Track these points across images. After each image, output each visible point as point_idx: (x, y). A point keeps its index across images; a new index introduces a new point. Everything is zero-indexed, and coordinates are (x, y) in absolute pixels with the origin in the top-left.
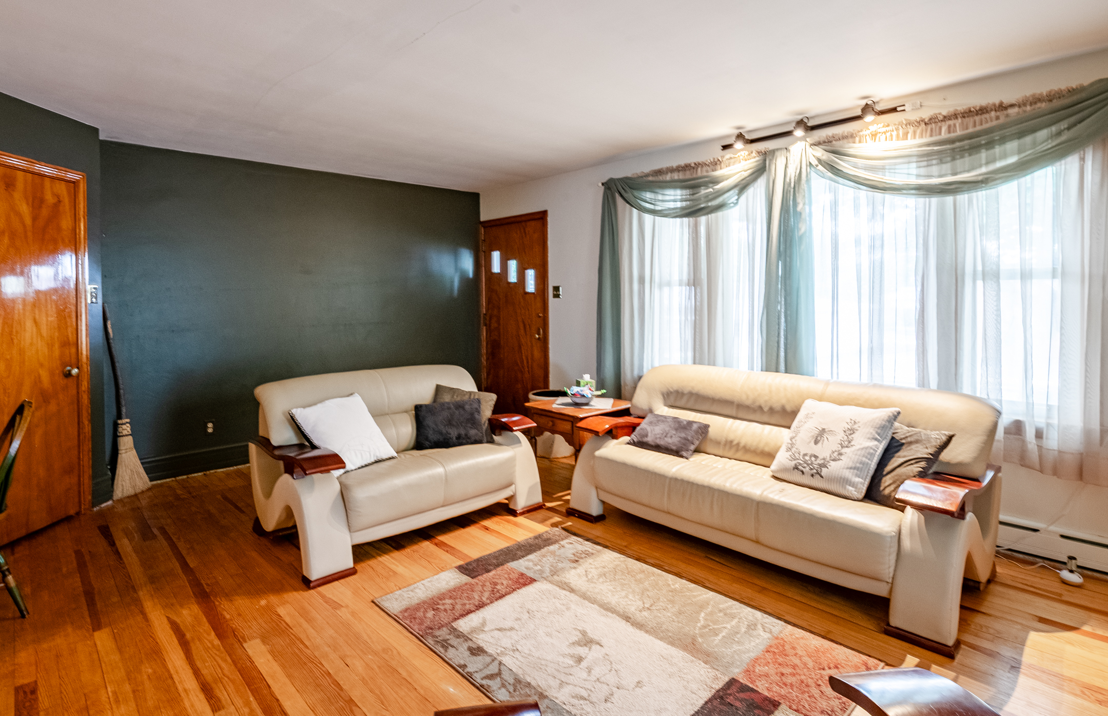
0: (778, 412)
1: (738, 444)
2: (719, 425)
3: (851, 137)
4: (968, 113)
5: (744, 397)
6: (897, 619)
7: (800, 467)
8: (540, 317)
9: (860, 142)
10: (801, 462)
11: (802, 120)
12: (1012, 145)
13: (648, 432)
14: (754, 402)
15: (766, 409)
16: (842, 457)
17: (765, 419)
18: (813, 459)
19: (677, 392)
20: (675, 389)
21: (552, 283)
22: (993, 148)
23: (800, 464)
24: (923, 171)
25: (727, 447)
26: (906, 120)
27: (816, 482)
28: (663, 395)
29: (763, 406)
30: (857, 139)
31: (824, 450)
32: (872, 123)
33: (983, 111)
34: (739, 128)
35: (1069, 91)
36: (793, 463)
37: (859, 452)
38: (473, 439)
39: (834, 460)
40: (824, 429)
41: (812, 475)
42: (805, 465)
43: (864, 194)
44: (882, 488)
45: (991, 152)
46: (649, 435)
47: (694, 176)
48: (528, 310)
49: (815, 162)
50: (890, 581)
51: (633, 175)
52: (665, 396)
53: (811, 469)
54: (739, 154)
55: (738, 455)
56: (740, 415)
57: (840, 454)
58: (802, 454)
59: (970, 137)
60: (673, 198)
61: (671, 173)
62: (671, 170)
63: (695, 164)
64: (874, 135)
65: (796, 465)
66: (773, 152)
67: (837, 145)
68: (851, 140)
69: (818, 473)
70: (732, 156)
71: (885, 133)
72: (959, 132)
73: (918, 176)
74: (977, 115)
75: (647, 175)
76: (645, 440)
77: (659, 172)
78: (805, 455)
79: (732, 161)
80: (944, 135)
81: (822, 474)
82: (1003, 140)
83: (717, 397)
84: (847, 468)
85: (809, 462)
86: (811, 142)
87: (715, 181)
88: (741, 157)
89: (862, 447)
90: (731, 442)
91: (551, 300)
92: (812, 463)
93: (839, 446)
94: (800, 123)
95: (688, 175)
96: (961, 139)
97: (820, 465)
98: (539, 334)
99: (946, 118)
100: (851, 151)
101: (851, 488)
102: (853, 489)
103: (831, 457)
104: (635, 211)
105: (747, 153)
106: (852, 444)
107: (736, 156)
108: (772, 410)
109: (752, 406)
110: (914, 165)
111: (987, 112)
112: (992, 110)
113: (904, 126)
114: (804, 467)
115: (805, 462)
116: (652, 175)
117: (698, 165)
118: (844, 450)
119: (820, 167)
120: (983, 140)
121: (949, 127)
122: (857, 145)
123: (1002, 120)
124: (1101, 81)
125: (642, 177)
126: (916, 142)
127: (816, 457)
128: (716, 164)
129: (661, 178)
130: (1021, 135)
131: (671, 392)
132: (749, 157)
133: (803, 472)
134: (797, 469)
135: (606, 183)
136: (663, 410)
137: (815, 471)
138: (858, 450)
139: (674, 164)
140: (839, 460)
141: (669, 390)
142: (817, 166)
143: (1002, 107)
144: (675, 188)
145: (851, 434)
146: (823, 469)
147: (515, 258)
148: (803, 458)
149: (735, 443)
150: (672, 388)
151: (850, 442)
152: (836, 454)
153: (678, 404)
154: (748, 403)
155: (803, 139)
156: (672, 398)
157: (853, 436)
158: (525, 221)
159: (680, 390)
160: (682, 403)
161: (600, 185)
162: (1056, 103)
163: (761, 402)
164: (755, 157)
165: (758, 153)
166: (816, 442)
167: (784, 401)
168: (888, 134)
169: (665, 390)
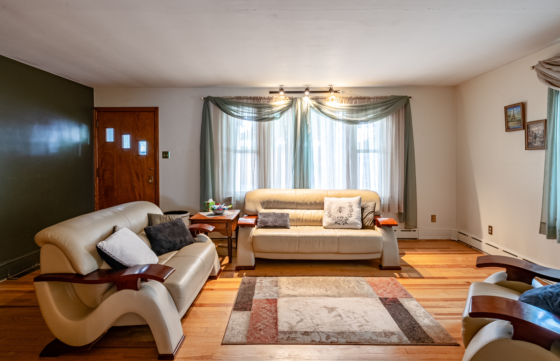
0: (314, 204)
1: (302, 219)
2: (292, 213)
3: (325, 98)
4: (360, 98)
5: (299, 200)
6: (385, 264)
7: (338, 222)
8: (151, 169)
9: (327, 101)
10: (338, 220)
11: (307, 88)
12: (371, 111)
13: (267, 221)
14: (303, 201)
15: (309, 203)
16: (352, 216)
17: (309, 207)
18: (342, 218)
19: (268, 201)
20: (267, 200)
21: (161, 150)
22: (367, 111)
23: (337, 221)
24: (348, 115)
25: (298, 222)
26: (342, 96)
27: (346, 226)
28: (261, 203)
29: (307, 202)
30: (327, 100)
31: (345, 214)
32: (332, 95)
33: (364, 98)
34: (281, 86)
35: (385, 97)
36: (335, 221)
37: (357, 213)
38: (189, 241)
39: (350, 217)
40: (340, 207)
41: (344, 224)
42: (340, 221)
43: (328, 119)
44: (364, 224)
45: (366, 112)
46: (268, 222)
47: (259, 103)
48: (141, 165)
49: (313, 106)
50: (381, 252)
51: (224, 96)
52: (262, 204)
53: (343, 222)
54: (281, 97)
55: (303, 224)
56: (298, 208)
57: (351, 215)
58: (336, 217)
59: (362, 106)
60: (248, 112)
61: (246, 99)
62: (247, 98)
63: (259, 97)
64: (332, 100)
65: (336, 221)
66: (296, 99)
67: (320, 101)
68: (324, 100)
69: (345, 223)
70: (277, 97)
71: (336, 99)
72: (358, 104)
73: (347, 117)
74: (363, 99)
75: (233, 98)
76: (268, 225)
77: (240, 98)
78: (338, 217)
79: (277, 99)
80: (353, 104)
81: (347, 223)
82: (369, 109)
83: (287, 201)
84: (356, 219)
85: (341, 220)
86: (311, 98)
87: (270, 107)
88: (281, 98)
89: (357, 211)
90: (299, 219)
91: (161, 160)
92: (342, 220)
93: (349, 212)
94: (307, 89)
95: (256, 102)
96: (358, 106)
97: (345, 220)
98: (151, 180)
99: (355, 98)
100: (326, 104)
101: (359, 225)
102: (359, 226)
103: (348, 216)
104: (225, 114)
105: (284, 97)
106: (353, 210)
107: (279, 97)
108: (311, 204)
109: (303, 203)
110: (345, 112)
111: (365, 99)
112: (366, 99)
113: (342, 98)
114: (339, 222)
115: (339, 220)
116: (236, 99)
117: (261, 98)
118: (352, 213)
119: (315, 108)
120: (364, 108)
121: (355, 101)
122: (326, 102)
123: (369, 103)
124: (392, 96)
125: (229, 99)
126: (345, 105)
127: (343, 217)
128: (270, 99)
129: (241, 101)
130: (374, 108)
131: (265, 202)
132: (285, 99)
133: (339, 224)
134: (337, 223)
135: (206, 98)
136: (262, 211)
137: (344, 222)
138: (356, 212)
139: (249, 96)
140: (352, 217)
141: (264, 201)
142: (314, 108)
143: (369, 98)
144: (249, 106)
145: (351, 207)
146: (347, 221)
147: (129, 134)
148: (338, 219)
149: (301, 219)
150: (265, 200)
151: (352, 210)
152: (349, 215)
153: (268, 207)
154: (301, 202)
155: (308, 96)
156: (265, 205)
157: (352, 207)
158: (139, 112)
159: (269, 201)
160: (271, 206)
161: (203, 99)
162: (382, 101)
163: (306, 201)
164: (288, 100)
165: (289, 98)
166: (340, 212)
167: (315, 199)
168: (337, 100)
169: (262, 201)
